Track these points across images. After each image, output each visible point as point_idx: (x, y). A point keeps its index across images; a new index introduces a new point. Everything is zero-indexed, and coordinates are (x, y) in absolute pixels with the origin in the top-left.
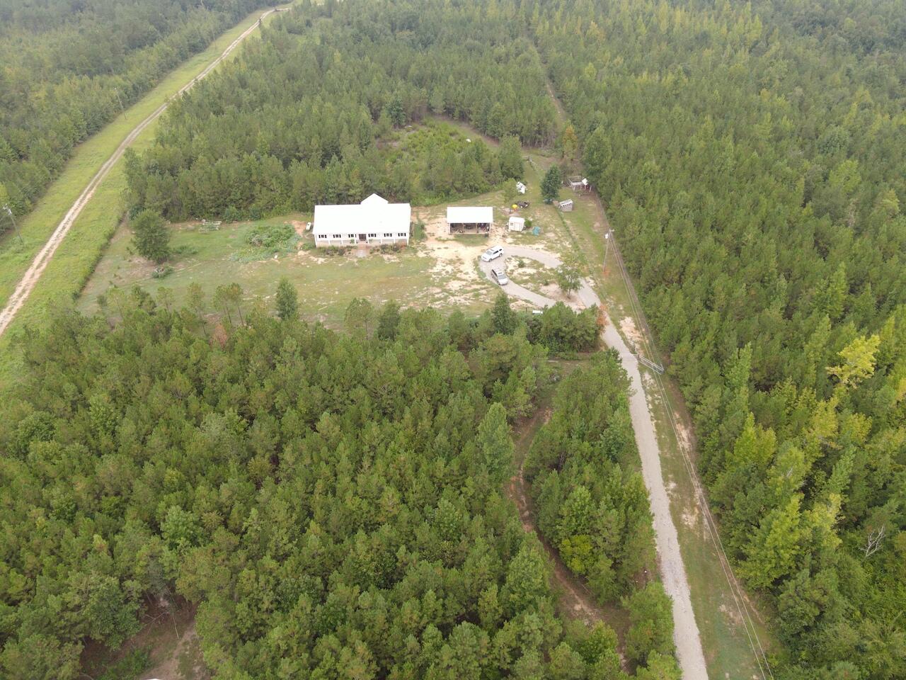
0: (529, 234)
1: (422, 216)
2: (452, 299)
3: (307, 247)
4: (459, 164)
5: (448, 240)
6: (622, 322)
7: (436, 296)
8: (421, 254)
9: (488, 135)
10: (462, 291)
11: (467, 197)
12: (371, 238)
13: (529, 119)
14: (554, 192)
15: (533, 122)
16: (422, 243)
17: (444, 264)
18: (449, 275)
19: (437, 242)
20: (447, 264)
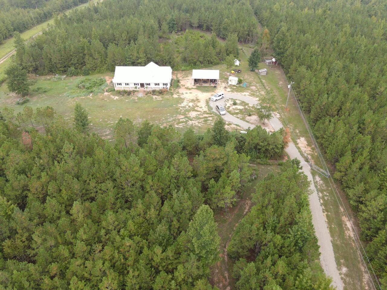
0: (240, 87)
1: (179, 75)
2: (190, 122)
3: (109, 90)
4: (202, 47)
5: (192, 88)
6: (298, 141)
7: (181, 120)
8: (175, 96)
9: (221, 37)
10: (197, 118)
12: (147, 86)
13: (243, 27)
14: (256, 64)
15: (245, 29)
16: (177, 90)
17: (188, 102)
18: (190, 108)
19: (186, 89)
20: (190, 102)
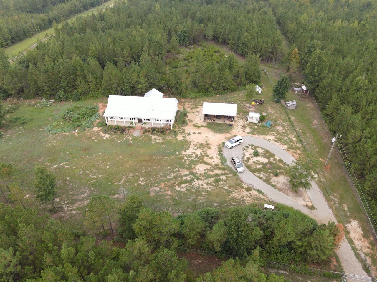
1: (187, 105)
3: (100, 125)
4: (216, 71)
5: (202, 126)
8: (180, 137)
9: (238, 53)
11: (220, 94)
12: (146, 121)
13: (267, 44)
14: (282, 94)
15: (269, 46)
16: (183, 127)
17: (195, 148)
18: (198, 158)
19: (193, 127)
20: (198, 148)
